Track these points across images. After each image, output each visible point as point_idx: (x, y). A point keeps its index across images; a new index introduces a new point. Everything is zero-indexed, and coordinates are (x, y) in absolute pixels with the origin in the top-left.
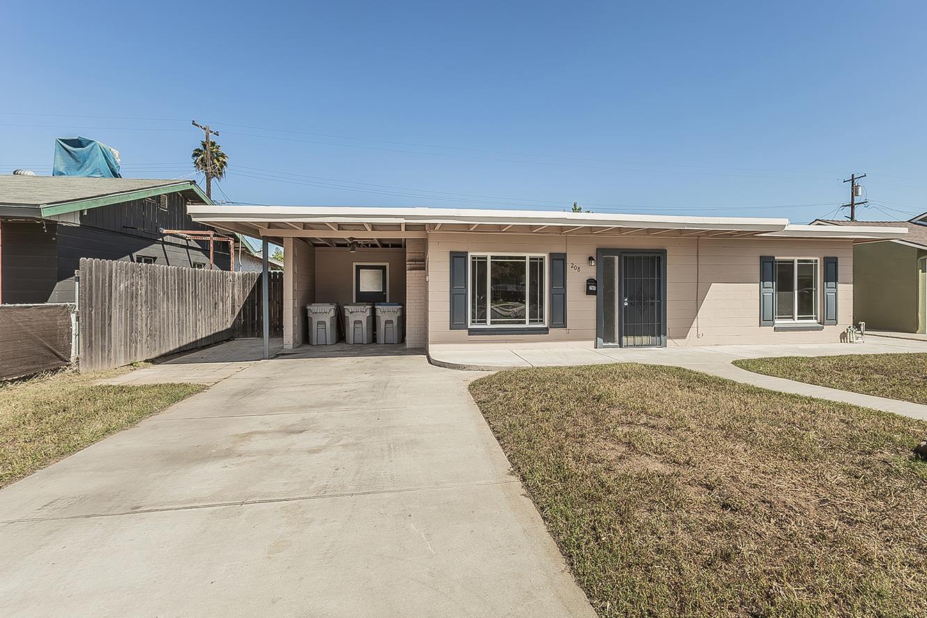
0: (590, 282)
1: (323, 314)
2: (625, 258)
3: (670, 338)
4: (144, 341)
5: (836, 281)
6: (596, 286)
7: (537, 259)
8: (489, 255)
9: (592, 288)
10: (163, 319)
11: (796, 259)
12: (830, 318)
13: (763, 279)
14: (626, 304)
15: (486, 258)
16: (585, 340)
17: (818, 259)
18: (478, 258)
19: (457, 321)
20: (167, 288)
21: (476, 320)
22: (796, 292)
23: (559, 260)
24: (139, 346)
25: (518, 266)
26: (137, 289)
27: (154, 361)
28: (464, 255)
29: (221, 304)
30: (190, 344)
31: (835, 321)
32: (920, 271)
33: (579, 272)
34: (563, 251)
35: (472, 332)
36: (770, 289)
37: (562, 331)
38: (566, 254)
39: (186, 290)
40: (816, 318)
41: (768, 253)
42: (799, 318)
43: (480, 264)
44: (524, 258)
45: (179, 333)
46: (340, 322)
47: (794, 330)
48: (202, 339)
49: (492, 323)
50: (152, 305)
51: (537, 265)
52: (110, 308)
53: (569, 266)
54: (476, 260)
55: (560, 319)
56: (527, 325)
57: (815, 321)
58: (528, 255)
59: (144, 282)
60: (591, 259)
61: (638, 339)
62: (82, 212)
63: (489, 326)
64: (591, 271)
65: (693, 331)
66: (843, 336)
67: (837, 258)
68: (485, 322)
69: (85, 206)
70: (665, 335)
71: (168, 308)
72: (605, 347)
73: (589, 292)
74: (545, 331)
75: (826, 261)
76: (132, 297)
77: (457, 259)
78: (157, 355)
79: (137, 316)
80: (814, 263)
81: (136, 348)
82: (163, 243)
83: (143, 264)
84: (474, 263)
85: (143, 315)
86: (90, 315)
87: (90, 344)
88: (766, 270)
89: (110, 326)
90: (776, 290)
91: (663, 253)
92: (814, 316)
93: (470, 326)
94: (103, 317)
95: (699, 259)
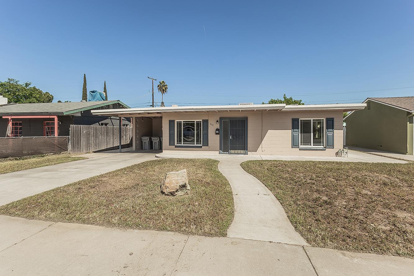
0: (217, 130)
1: (146, 140)
2: (230, 121)
3: (250, 151)
4: (93, 147)
5: (333, 128)
6: (219, 131)
7: (199, 122)
8: (182, 121)
9: (218, 132)
10: (100, 141)
11: (312, 119)
12: (330, 145)
13: (293, 128)
14: (231, 138)
16: (215, 151)
17: (324, 119)
18: (179, 122)
19: (171, 143)
20: (102, 132)
21: (179, 143)
22: (312, 134)
23: (206, 122)
25: (193, 124)
26: (90, 132)
27: (95, 152)
28: (173, 121)
29: (124, 137)
30: (111, 148)
31: (332, 146)
32: (408, 123)
33: (213, 126)
35: (176, 147)
36: (297, 133)
37: (207, 147)
38: (208, 120)
39: (109, 132)
40: (323, 145)
41: (295, 117)
42: (313, 145)
43: (179, 124)
44: (194, 122)
45: (106, 144)
46: (151, 142)
47: (310, 150)
48: (116, 146)
49: (183, 144)
50: (96, 137)
51: (198, 124)
52: (80, 137)
53: (209, 124)
55: (206, 143)
56: (195, 145)
58: (195, 121)
59: (93, 131)
60: (217, 121)
61: (236, 151)
62: (81, 112)
63: (182, 145)
64: (218, 126)
65: (260, 149)
66: (337, 154)
67: (333, 118)
68: (181, 143)
69: (83, 110)
70: (247, 150)
71: (102, 138)
72: (223, 154)
73: (216, 134)
74: (201, 147)
75: (328, 120)
76: (88, 134)
77: (171, 123)
78: (98, 150)
79: (90, 139)
80: (322, 121)
81: (90, 148)
82: (111, 119)
83: (92, 126)
84: (178, 124)
85: (92, 139)
86: (74, 139)
87: (73, 147)
88: (295, 124)
89: (80, 142)
90: (301, 133)
91: (247, 118)
92: (322, 144)
93: (176, 144)
94: (78, 140)
95: (263, 120)
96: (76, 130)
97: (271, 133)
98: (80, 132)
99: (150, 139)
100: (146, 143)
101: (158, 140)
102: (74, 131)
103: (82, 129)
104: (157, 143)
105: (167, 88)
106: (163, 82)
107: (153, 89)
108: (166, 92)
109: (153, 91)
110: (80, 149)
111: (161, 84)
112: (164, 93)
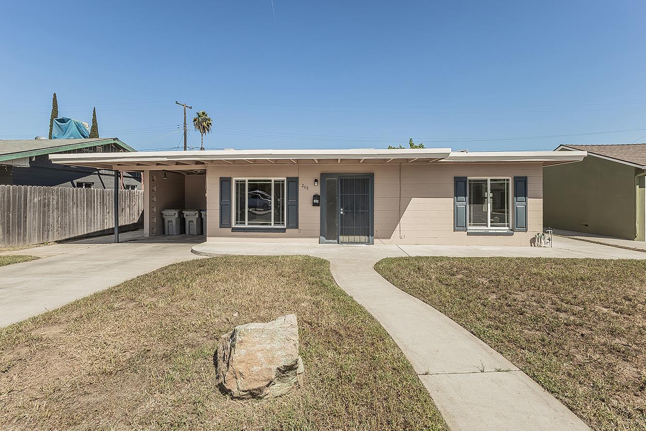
0: (316, 197)
1: (172, 216)
2: (341, 180)
3: (378, 238)
4: (55, 230)
5: (526, 196)
6: (319, 200)
7: (280, 181)
8: (247, 179)
9: (317, 201)
10: (73, 218)
11: (489, 178)
12: (521, 225)
13: (457, 194)
14: (342, 213)
15: (245, 181)
16: (312, 237)
17: (510, 178)
18: (240, 181)
19: (224, 222)
20: (77, 200)
21: (239, 222)
22: (489, 205)
23: (293, 182)
24: (50, 233)
25: (265, 187)
26: (49, 201)
27: (59, 242)
28: (229, 180)
29: (128, 209)
30: (97, 232)
31: (525, 228)
32: (638, 187)
33: (308, 190)
34: (296, 176)
35: (234, 230)
36: (464, 203)
37: (295, 231)
38: (298, 178)
39: (94, 201)
40: (508, 226)
41: (461, 174)
42: (492, 226)
43: (241, 185)
44: (270, 181)
45: (87, 225)
46: (182, 221)
47: (486, 235)
48: (109, 229)
49: (248, 224)
50: (63, 209)
51: (279, 185)
52: (25, 212)
53: (300, 186)
54: (239, 183)
55: (294, 223)
56: (273, 226)
57: (508, 228)
58: (273, 179)
59: (55, 197)
60: (316, 181)
61: (352, 238)
62: (31, 158)
63: (246, 226)
64: (316, 190)
65: (396, 233)
66: (533, 241)
67: (526, 177)
68: (245, 223)
69: (34, 154)
70: (373, 235)
71: (77, 212)
72: (326, 243)
73: (314, 204)
74: (284, 230)
75: (517, 180)
76: (45, 206)
77: (225, 183)
78: (67, 237)
79: (49, 216)
80: (506, 182)
81: (48, 234)
82: (99, 174)
83: (55, 188)
84: (237, 185)
85: (54, 216)
86: (8, 216)
88: (460, 187)
89: (25, 221)
90: (470, 203)
91: (371, 176)
92: (506, 224)
93: (233, 226)
94: (19, 217)
95: (401, 180)
96: (14, 196)
97: (416, 205)
98: (25, 199)
99: (181, 214)
100: (172, 221)
101: (197, 216)
102: (9, 198)
103: (29, 193)
104: (195, 223)
105: (210, 124)
106: (203, 113)
107: (185, 123)
108: (208, 130)
109: (185, 126)
110: (25, 236)
111: (199, 116)
112: (205, 132)
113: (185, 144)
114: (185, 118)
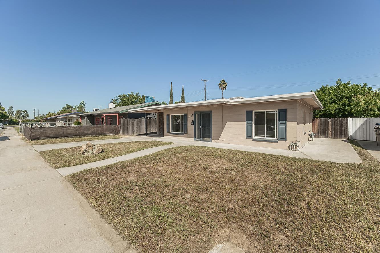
0: (192, 121)
2: (200, 114)
3: (214, 139)
5: (285, 120)
8: (174, 115)
10: (141, 128)
11: (265, 111)
12: (283, 137)
13: (247, 120)
14: (200, 128)
16: (192, 138)
17: (278, 110)
19: (168, 131)
20: (142, 123)
21: (172, 130)
22: (266, 125)
23: (186, 115)
24: (134, 132)
25: (179, 117)
27: (137, 135)
28: (169, 115)
31: (284, 139)
33: (190, 119)
34: (187, 113)
35: (170, 133)
36: (251, 124)
37: (187, 134)
38: (187, 114)
40: (277, 137)
41: (249, 109)
42: (267, 137)
44: (180, 115)
49: (175, 132)
50: (138, 125)
52: (127, 126)
53: (188, 117)
54: (172, 116)
55: (186, 132)
56: (181, 133)
57: (276, 139)
59: (135, 122)
60: (192, 115)
61: (204, 139)
64: (192, 118)
65: (221, 138)
66: (289, 147)
67: (286, 109)
70: (211, 138)
71: (142, 126)
72: (196, 141)
73: (192, 124)
74: (183, 134)
75: (281, 111)
76: (133, 124)
78: (139, 134)
79: (134, 127)
80: (275, 112)
81: (134, 133)
82: (153, 114)
85: (135, 127)
86: (123, 127)
87: (123, 131)
88: (249, 116)
89: (127, 129)
90: (256, 124)
91: (211, 112)
92: (275, 136)
94: (126, 127)
95: (223, 114)
96: (125, 122)
97: (229, 125)
98: (127, 122)
102: (123, 122)
105: (227, 85)
106: (223, 81)
107: (205, 88)
108: (225, 89)
109: (205, 90)
110: (127, 133)
111: (221, 82)
113: (205, 98)
114: (205, 86)
